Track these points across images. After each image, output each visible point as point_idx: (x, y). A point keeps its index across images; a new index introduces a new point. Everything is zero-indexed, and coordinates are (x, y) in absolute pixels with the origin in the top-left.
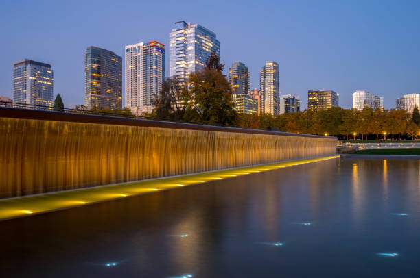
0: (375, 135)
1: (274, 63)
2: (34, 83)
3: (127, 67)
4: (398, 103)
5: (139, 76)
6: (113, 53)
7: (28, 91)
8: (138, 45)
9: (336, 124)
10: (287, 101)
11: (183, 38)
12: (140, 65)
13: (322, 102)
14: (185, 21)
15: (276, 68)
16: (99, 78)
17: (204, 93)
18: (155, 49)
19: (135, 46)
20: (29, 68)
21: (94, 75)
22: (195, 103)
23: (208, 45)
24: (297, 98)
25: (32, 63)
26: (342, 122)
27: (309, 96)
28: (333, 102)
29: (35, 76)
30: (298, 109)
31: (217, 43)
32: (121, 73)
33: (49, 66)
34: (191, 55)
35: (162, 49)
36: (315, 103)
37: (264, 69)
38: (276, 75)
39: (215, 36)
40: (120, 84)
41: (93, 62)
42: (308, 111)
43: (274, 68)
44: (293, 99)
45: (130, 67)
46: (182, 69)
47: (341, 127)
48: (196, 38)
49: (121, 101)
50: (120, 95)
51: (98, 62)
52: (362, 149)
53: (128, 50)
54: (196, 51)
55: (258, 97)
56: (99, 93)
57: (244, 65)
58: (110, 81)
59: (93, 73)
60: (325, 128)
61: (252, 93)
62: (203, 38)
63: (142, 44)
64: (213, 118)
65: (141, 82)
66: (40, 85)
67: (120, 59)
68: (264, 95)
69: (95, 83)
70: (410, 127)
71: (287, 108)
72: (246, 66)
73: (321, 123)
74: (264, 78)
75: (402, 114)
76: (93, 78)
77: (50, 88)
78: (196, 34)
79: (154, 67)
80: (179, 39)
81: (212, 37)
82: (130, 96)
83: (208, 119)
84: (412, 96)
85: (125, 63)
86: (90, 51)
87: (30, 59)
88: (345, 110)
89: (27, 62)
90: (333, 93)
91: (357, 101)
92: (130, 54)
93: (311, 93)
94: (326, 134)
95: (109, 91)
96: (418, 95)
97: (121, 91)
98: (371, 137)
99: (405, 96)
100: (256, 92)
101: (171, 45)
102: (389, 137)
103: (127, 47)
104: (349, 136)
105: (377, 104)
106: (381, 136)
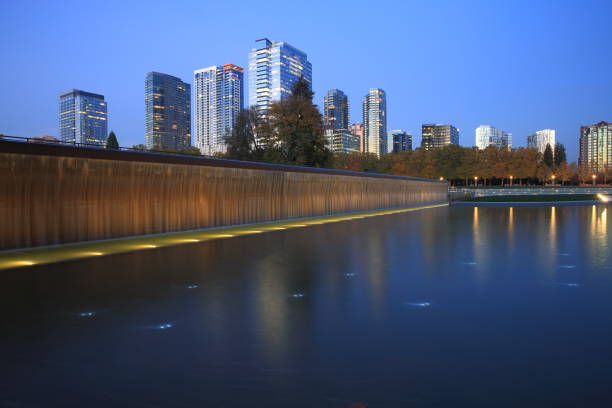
0: (500, 180)
1: (379, 90)
2: (85, 118)
3: (196, 96)
4: (529, 140)
5: (211, 107)
6: (179, 80)
7: (78, 128)
8: (211, 68)
9: (454, 166)
10: (396, 138)
11: (265, 59)
12: (213, 93)
13: (439, 139)
14: (269, 39)
15: (382, 96)
16: (161, 111)
17: (289, 128)
18: (231, 74)
19: (207, 70)
20: (78, 100)
21: (157, 107)
22: (278, 140)
23: (297, 68)
24: (408, 134)
25: (82, 93)
26: (460, 163)
27: (423, 132)
28: (452, 139)
29: (85, 110)
30: (410, 147)
31: (308, 66)
32: (189, 104)
33: (102, 97)
34: (276, 80)
35: (239, 74)
36: (430, 140)
37: (368, 97)
38: (382, 106)
39: (305, 56)
40: (189, 117)
41: (155, 91)
42: (421, 150)
43: (380, 96)
44: (404, 135)
45: (200, 96)
46: (265, 98)
47: (459, 170)
48: (282, 59)
49: (190, 139)
50: (189, 132)
51: (161, 91)
52: (480, 195)
53: (197, 75)
54: (281, 75)
55: (360, 133)
56: (162, 129)
57: (342, 93)
58: (176, 115)
59: (154, 104)
60: (440, 172)
61: (353, 128)
62: (291, 59)
63: (214, 68)
64: (301, 159)
65: (213, 115)
66: (92, 121)
67: (188, 86)
68: (368, 131)
69: (158, 117)
70: (541, 170)
71: (396, 146)
72: (345, 93)
73: (436, 165)
74: (368, 109)
75: (532, 153)
76: (155, 111)
77: (104, 124)
78: (282, 54)
79: (230, 96)
80: (260, 61)
81: (302, 57)
82: (200, 133)
83: (294, 159)
84: (546, 132)
85: (194, 91)
86: (151, 78)
87: (79, 89)
88: (465, 149)
89: (76, 93)
90: (452, 128)
91: (481, 138)
92: (200, 81)
93: (425, 128)
94: (441, 179)
95: (175, 127)
96: (553, 132)
97: (189, 126)
98: (496, 182)
99: (538, 133)
100: (358, 127)
101: (251, 69)
102: (516, 181)
103: (196, 72)
104: (469, 180)
105: (505, 142)
106: (507, 181)
